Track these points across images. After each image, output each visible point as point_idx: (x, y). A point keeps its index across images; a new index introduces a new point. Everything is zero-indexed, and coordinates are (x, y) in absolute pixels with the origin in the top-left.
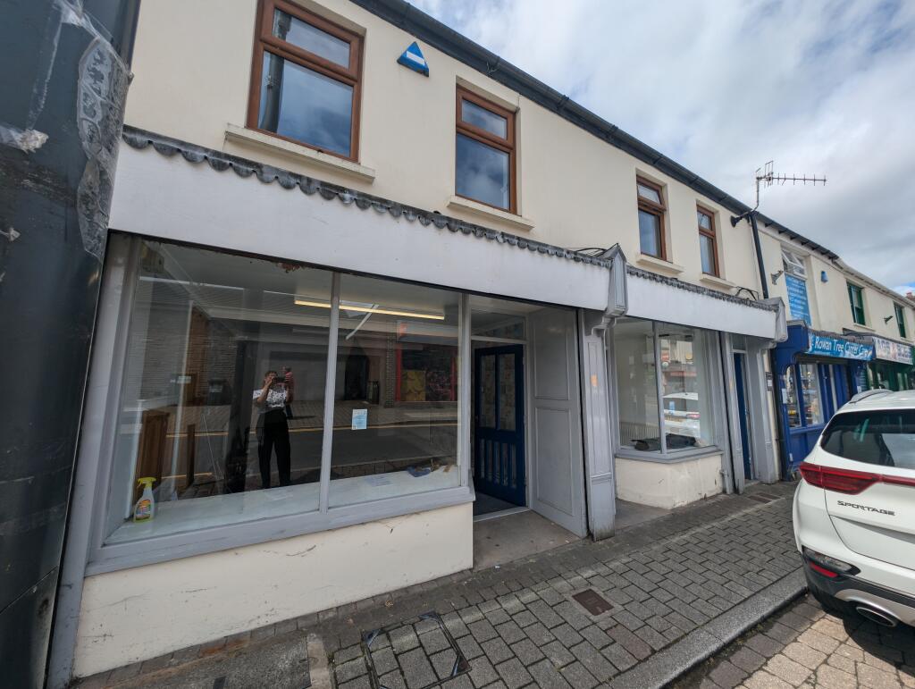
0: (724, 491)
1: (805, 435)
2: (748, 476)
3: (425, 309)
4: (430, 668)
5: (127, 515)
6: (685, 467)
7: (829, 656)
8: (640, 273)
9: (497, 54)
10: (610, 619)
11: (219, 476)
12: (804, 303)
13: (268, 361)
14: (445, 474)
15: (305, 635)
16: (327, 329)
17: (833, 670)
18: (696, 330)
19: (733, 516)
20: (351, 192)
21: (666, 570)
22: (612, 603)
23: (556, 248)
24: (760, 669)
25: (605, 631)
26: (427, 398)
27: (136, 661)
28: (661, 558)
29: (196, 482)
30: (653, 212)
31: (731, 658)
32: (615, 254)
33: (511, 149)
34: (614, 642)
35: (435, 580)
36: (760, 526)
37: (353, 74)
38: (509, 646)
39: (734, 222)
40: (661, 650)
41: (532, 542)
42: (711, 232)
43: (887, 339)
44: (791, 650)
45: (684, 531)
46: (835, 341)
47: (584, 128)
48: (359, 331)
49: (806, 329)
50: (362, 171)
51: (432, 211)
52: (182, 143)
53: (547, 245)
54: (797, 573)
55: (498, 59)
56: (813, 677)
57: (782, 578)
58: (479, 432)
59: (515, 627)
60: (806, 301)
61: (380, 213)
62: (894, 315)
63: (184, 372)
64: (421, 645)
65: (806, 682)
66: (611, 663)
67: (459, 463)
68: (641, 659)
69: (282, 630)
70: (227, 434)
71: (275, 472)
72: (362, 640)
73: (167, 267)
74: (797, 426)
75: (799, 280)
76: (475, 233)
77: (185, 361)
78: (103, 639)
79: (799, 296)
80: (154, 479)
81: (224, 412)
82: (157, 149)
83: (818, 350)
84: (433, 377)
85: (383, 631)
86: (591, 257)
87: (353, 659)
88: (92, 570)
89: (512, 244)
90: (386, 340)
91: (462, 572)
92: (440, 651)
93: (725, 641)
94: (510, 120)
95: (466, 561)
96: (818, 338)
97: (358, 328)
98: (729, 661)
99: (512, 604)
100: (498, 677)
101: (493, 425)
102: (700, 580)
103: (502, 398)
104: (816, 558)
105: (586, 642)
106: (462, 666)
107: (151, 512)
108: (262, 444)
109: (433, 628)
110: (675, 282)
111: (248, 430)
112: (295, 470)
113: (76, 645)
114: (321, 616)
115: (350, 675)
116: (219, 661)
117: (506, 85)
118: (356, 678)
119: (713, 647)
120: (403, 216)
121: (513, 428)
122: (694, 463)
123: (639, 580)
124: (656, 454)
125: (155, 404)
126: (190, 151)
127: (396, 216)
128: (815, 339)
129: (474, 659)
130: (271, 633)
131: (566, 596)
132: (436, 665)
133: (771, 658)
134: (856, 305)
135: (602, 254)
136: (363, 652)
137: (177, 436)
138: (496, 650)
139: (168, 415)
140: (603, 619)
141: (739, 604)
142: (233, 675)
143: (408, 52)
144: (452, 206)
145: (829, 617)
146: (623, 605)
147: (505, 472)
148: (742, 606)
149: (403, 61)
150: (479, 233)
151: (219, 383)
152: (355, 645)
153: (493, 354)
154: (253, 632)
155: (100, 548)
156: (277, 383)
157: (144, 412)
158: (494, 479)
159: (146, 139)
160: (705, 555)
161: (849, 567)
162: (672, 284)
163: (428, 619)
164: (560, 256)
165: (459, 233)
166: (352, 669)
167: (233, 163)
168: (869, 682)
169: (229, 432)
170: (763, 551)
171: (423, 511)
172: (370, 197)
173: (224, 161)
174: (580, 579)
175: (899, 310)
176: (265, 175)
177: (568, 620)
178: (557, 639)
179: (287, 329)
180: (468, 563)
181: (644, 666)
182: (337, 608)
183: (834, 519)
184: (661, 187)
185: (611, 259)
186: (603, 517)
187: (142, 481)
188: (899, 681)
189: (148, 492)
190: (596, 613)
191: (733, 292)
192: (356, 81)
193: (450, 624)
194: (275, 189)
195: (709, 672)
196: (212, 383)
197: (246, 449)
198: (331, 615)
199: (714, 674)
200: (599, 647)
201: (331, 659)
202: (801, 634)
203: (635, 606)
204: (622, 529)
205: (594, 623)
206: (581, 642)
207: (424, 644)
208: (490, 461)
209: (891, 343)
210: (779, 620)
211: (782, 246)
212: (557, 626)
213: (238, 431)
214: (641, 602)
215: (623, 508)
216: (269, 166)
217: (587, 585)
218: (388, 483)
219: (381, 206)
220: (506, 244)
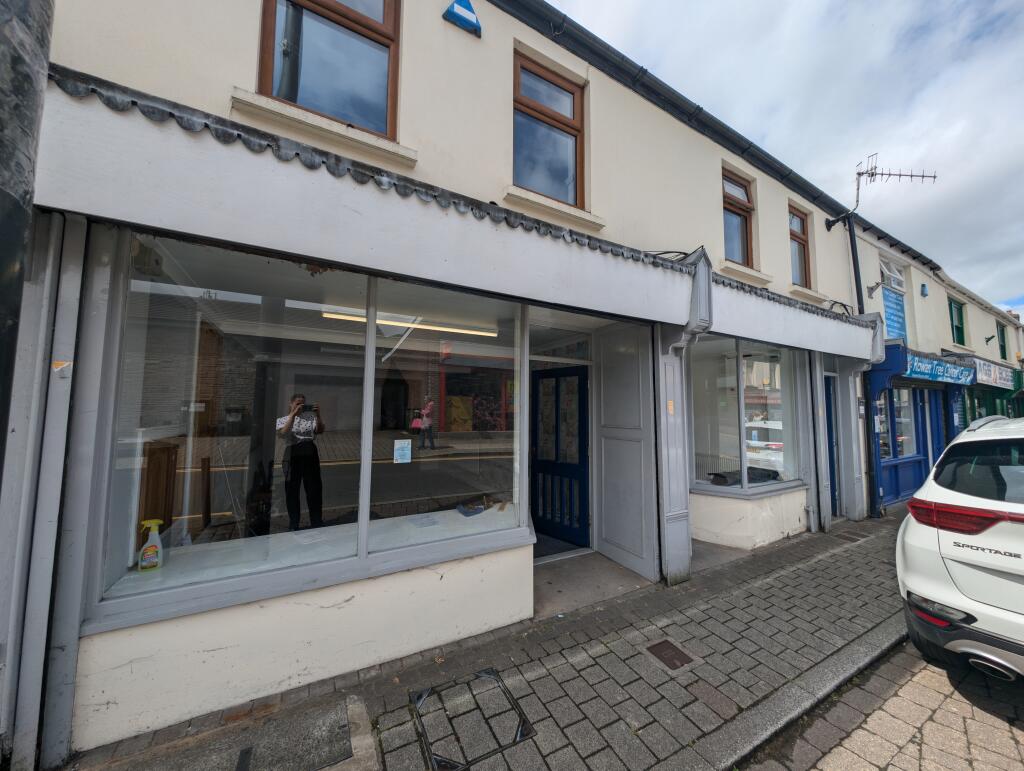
0: (809, 530)
1: (896, 467)
2: (834, 513)
3: (475, 324)
4: (489, 733)
5: (130, 563)
6: (767, 503)
7: (934, 712)
8: (727, 281)
9: (564, 12)
10: (690, 674)
11: (240, 516)
12: (901, 320)
13: (293, 386)
14: (500, 513)
15: (344, 696)
16: (362, 348)
17: (940, 727)
18: (782, 349)
19: (820, 557)
20: (389, 174)
21: (750, 618)
22: (691, 655)
23: (632, 250)
24: (859, 727)
25: (685, 688)
26: (475, 427)
27: (147, 730)
28: (743, 604)
29: (213, 523)
30: (740, 212)
31: (826, 715)
32: (698, 259)
33: (579, 131)
34: (696, 699)
35: (492, 632)
36: (849, 567)
37: (388, 30)
38: (578, 706)
39: (829, 225)
40: (748, 708)
41: (599, 587)
42: (802, 236)
43: (989, 361)
44: (892, 704)
45: (767, 573)
46: (935, 362)
47: (664, 108)
48: (398, 351)
49: (905, 349)
50: (402, 152)
51: (488, 202)
52: (175, 106)
53: (621, 247)
54: (893, 619)
55: (564, 18)
56: (918, 735)
57: (878, 625)
58: (536, 466)
59: (584, 684)
60: (903, 319)
61: (426, 203)
62: (996, 334)
63: (193, 398)
64: (478, 707)
65: (911, 741)
66: (694, 724)
67: (516, 500)
68: (727, 718)
69: (318, 691)
70: (247, 468)
71: (305, 511)
72: (410, 701)
73: (165, 268)
74: (887, 457)
75: (896, 293)
76: (538, 231)
77: (194, 383)
78: (105, 707)
79: (895, 312)
80: (161, 522)
81: (244, 443)
82: (144, 113)
83: (916, 373)
84: (482, 405)
85: (433, 691)
86: (672, 262)
87: (401, 725)
88: (88, 629)
89: (581, 245)
90: (428, 362)
91: (521, 622)
92: (500, 714)
93: (818, 696)
94: (578, 94)
95: (525, 609)
96: (917, 359)
97: (397, 347)
98: (825, 719)
99: (580, 658)
100: (567, 742)
101: (552, 457)
102: (787, 628)
103: (563, 427)
104: (924, 605)
105: (664, 700)
106: (526, 730)
107: (159, 560)
108: (289, 478)
109: (492, 686)
110: (764, 293)
111: (271, 464)
112: (327, 508)
113: (73, 715)
114: (362, 675)
115: (398, 742)
116: (245, 729)
117: (573, 52)
118: (405, 745)
119: (807, 704)
120: (452, 207)
121: (576, 460)
122: (777, 499)
123: (720, 630)
124: (736, 489)
125: (159, 434)
126: (186, 116)
127: (444, 207)
128: (913, 359)
129: (538, 721)
130: (304, 695)
131: (639, 648)
132: (496, 729)
133: (870, 714)
134: (956, 323)
135: (684, 258)
136: (412, 715)
137: (189, 471)
138: (564, 711)
139: (177, 446)
140: (682, 674)
141: (832, 654)
142: (261, 746)
143: (456, 5)
144: (509, 198)
145: (932, 668)
146: (703, 658)
147: (566, 510)
148: (835, 657)
149: (450, 17)
150: (543, 229)
151: (237, 411)
152: (402, 708)
153: (552, 377)
154: (284, 695)
155: (96, 603)
156: (305, 410)
157: (145, 444)
158: (553, 517)
159: (128, 99)
160: (792, 600)
161: (964, 616)
162: (761, 296)
163: (485, 677)
164: (637, 260)
165: (520, 229)
166: (399, 735)
167: (243, 134)
168: (981, 740)
169: (250, 465)
170: (855, 595)
171: (477, 556)
172: (412, 181)
173: (231, 131)
174: (656, 628)
175: (1001, 329)
176: (283, 152)
177: (643, 674)
178: (631, 697)
179: (314, 347)
180: (528, 612)
181: (731, 726)
182: (380, 665)
183: (948, 562)
184: (749, 182)
185: (694, 264)
186: (677, 559)
187: (147, 523)
188: (1014, 738)
189: (155, 537)
190: (674, 667)
191: (826, 305)
192: (392, 40)
193: (511, 682)
194: (296, 169)
195: (803, 732)
196: (229, 411)
197: (270, 485)
198: (373, 673)
199: (808, 734)
200: (679, 705)
201: (375, 724)
202: (901, 687)
203: (717, 658)
204: (698, 573)
205: (672, 679)
206: (659, 700)
207: (481, 706)
208: (549, 498)
209: (993, 366)
210: (877, 672)
211: (880, 255)
212: (632, 682)
213: (260, 465)
214: (723, 654)
215: (700, 549)
216: (287, 140)
217: (662, 635)
218: (434, 523)
219: (427, 194)
220: (575, 244)
